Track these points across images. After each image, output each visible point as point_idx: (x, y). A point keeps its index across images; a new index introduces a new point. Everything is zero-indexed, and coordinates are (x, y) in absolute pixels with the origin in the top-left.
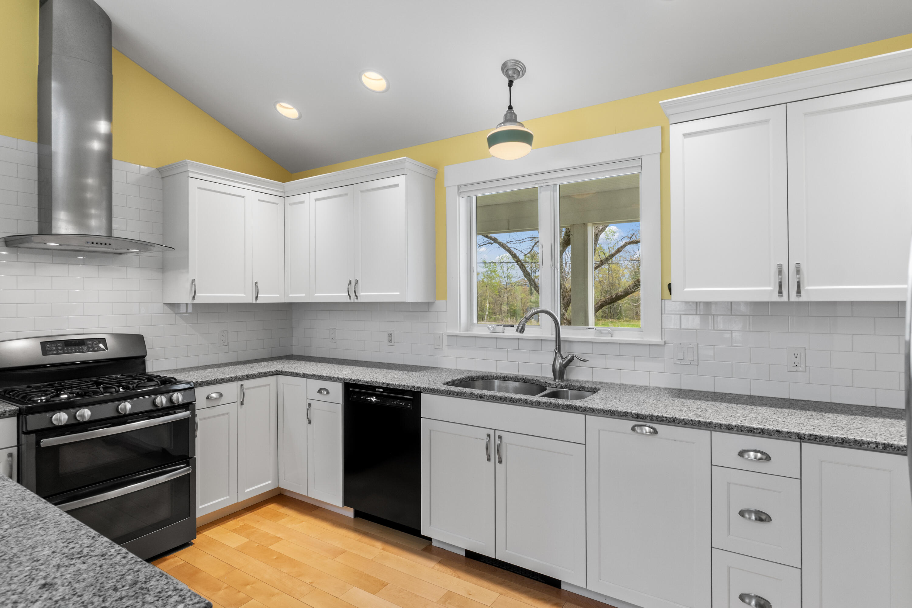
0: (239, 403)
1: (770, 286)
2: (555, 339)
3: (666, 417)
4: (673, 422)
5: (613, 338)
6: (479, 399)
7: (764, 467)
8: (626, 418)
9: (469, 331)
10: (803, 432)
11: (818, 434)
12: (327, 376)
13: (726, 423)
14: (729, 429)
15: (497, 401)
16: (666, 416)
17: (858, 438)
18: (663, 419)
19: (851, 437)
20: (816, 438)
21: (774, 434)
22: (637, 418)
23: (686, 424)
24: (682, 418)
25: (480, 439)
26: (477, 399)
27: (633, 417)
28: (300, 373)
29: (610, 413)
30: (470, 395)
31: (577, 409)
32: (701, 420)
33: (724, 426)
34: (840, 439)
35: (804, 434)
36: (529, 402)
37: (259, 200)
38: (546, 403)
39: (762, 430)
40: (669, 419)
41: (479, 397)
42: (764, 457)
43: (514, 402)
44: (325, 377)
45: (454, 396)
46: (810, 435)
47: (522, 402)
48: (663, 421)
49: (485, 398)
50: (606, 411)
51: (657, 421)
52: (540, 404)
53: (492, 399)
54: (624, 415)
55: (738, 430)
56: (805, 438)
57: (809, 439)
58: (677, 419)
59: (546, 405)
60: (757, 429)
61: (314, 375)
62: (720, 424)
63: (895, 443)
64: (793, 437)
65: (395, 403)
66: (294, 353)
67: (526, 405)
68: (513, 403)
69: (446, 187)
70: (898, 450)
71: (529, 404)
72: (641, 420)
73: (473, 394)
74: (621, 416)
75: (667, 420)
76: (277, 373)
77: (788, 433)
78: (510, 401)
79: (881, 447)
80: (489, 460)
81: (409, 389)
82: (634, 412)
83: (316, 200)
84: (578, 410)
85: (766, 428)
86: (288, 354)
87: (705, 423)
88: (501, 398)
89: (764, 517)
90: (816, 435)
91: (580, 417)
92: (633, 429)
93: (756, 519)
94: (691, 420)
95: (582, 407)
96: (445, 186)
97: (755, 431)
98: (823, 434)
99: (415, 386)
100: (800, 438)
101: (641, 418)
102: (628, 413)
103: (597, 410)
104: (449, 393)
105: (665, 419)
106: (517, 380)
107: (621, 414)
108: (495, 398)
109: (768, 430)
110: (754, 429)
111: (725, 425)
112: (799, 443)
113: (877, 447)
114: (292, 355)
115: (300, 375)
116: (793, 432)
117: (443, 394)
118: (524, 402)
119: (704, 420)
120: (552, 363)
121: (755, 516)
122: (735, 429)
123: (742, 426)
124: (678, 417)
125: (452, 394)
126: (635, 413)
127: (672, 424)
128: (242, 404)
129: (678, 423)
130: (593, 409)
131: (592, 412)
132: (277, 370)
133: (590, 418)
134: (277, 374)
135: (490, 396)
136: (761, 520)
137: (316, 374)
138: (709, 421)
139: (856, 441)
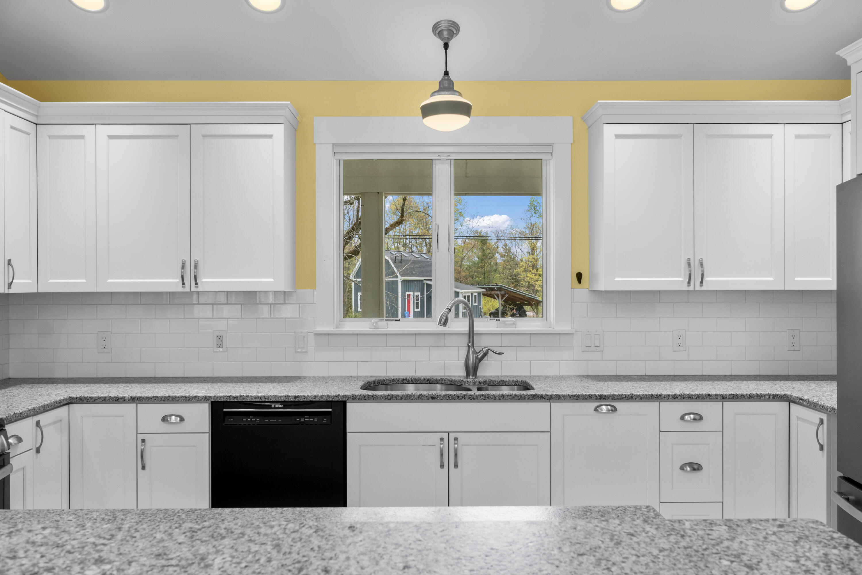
0: (34, 450)
1: (681, 277)
2: (468, 332)
3: (625, 395)
4: (631, 398)
5: (516, 329)
6: (431, 399)
7: (698, 426)
8: (591, 400)
9: (339, 328)
10: (725, 393)
11: (734, 393)
12: (182, 397)
13: (672, 394)
14: (675, 398)
15: (453, 400)
16: (625, 393)
17: (758, 393)
18: (623, 396)
19: (754, 393)
20: (734, 397)
21: (706, 398)
22: (600, 399)
23: (641, 398)
24: (638, 393)
25: (430, 445)
26: (428, 401)
27: (597, 399)
28: (124, 397)
29: (575, 397)
30: (419, 397)
31: (543, 398)
32: (654, 393)
33: (670, 396)
34: (748, 395)
35: (726, 395)
36: (491, 397)
37: (12, 128)
38: (510, 395)
39: (698, 395)
40: (627, 396)
41: (430, 398)
42: (697, 417)
43: (474, 399)
44: (178, 397)
45: (397, 401)
46: (730, 395)
47: (483, 397)
48: (623, 398)
49: (438, 398)
50: (572, 396)
51: (618, 399)
52: (503, 398)
53: (447, 398)
54: (588, 398)
55: (681, 398)
56: (726, 397)
57: (729, 398)
58: (634, 395)
59: (511, 398)
60: (695, 395)
61: (156, 397)
62: (668, 395)
63: (780, 393)
64: (719, 398)
65: (302, 420)
66: (11, 376)
67: (488, 400)
68: (472, 400)
69: (315, 144)
70: (781, 398)
71: (492, 398)
72: (604, 400)
73: (423, 396)
74: (586, 399)
75: (626, 397)
76: (70, 402)
77: (716, 395)
78: (469, 398)
79: (771, 397)
80: (442, 466)
81: (331, 399)
82: (597, 393)
83: (110, 137)
84: (545, 399)
85: (701, 393)
86: (4, 378)
87: (657, 395)
88: (458, 397)
89: (696, 467)
90: (733, 395)
91: (545, 405)
92: (596, 410)
93: (691, 470)
94: (646, 395)
95: (548, 395)
96: (314, 142)
97: (693, 397)
98: (738, 393)
99: (339, 395)
100: (724, 398)
101: (604, 398)
102: (592, 395)
103: (563, 396)
104: (389, 398)
105: (624, 396)
106: (419, 382)
107: (586, 397)
108: (450, 397)
109: (702, 395)
110: (693, 395)
111: (672, 395)
112: (721, 403)
113: (769, 397)
114: (9, 378)
115: (125, 400)
116: (719, 394)
117: (381, 401)
118: (485, 397)
119: (656, 393)
120: (464, 359)
121: (689, 467)
122: (679, 398)
123: (684, 394)
124: (635, 393)
125: (394, 399)
126: (598, 395)
127: (631, 400)
128: (38, 451)
129: (635, 399)
130: (559, 395)
131: (559, 399)
132: (70, 397)
133: (556, 405)
134: (68, 404)
135: (444, 396)
136: (694, 469)
137: (159, 395)
138: (659, 393)
139: (757, 395)
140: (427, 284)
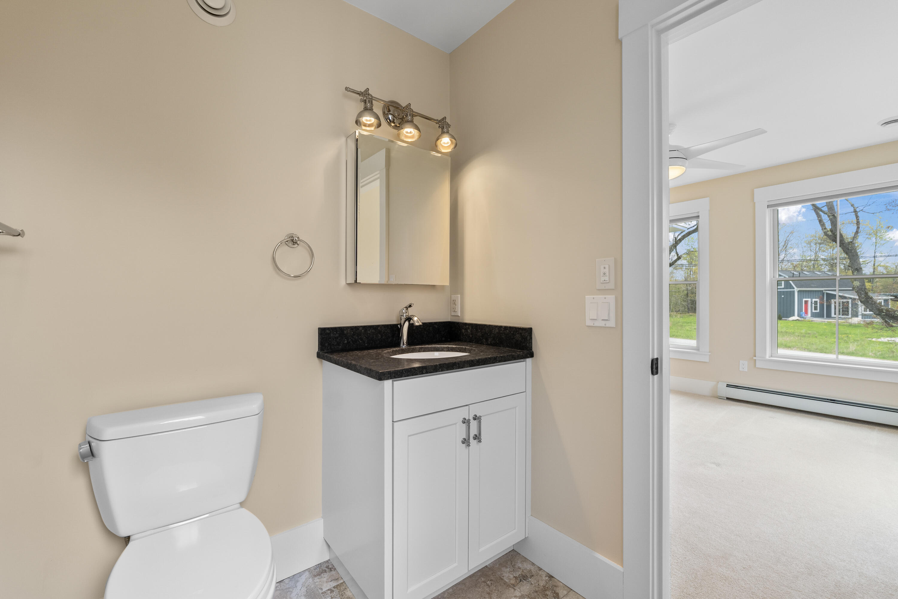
140: (827, 294)
